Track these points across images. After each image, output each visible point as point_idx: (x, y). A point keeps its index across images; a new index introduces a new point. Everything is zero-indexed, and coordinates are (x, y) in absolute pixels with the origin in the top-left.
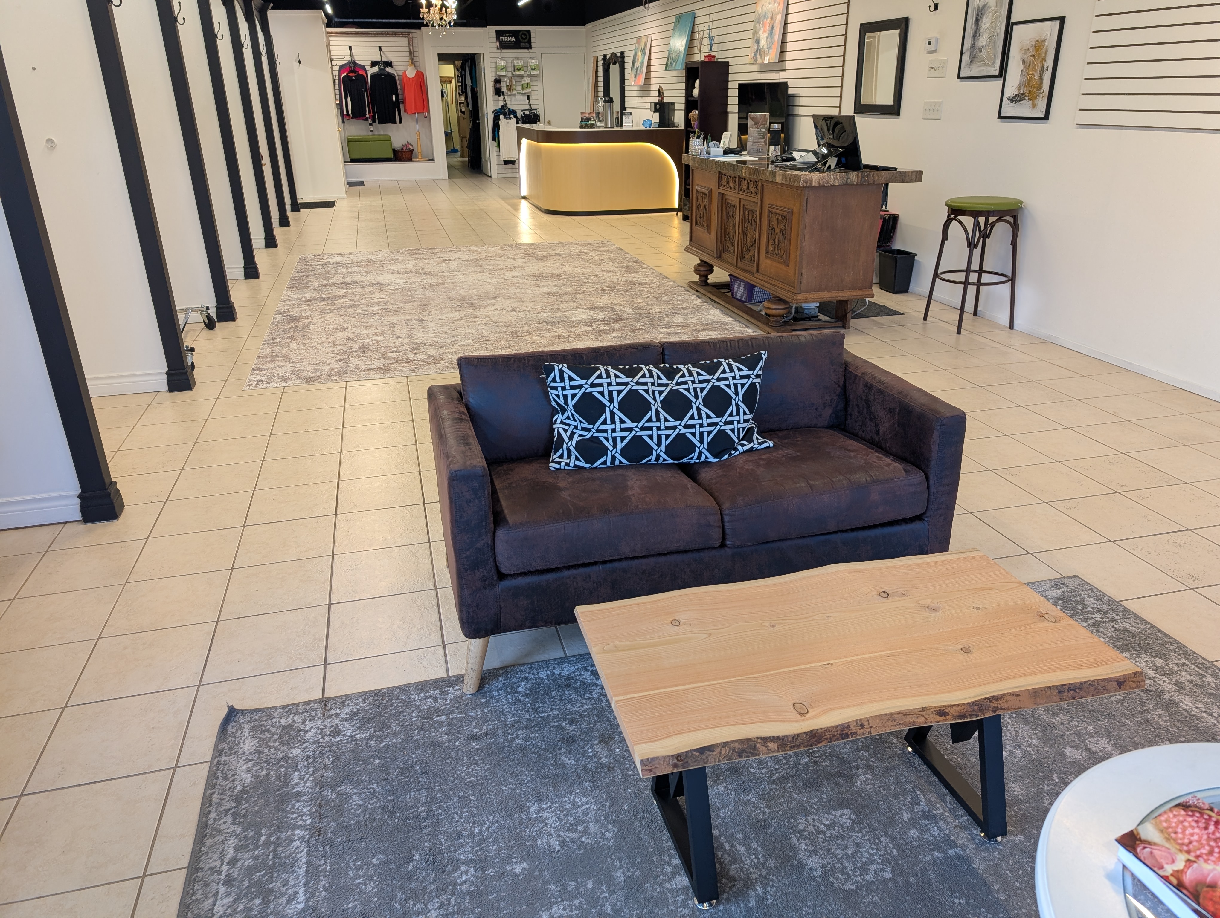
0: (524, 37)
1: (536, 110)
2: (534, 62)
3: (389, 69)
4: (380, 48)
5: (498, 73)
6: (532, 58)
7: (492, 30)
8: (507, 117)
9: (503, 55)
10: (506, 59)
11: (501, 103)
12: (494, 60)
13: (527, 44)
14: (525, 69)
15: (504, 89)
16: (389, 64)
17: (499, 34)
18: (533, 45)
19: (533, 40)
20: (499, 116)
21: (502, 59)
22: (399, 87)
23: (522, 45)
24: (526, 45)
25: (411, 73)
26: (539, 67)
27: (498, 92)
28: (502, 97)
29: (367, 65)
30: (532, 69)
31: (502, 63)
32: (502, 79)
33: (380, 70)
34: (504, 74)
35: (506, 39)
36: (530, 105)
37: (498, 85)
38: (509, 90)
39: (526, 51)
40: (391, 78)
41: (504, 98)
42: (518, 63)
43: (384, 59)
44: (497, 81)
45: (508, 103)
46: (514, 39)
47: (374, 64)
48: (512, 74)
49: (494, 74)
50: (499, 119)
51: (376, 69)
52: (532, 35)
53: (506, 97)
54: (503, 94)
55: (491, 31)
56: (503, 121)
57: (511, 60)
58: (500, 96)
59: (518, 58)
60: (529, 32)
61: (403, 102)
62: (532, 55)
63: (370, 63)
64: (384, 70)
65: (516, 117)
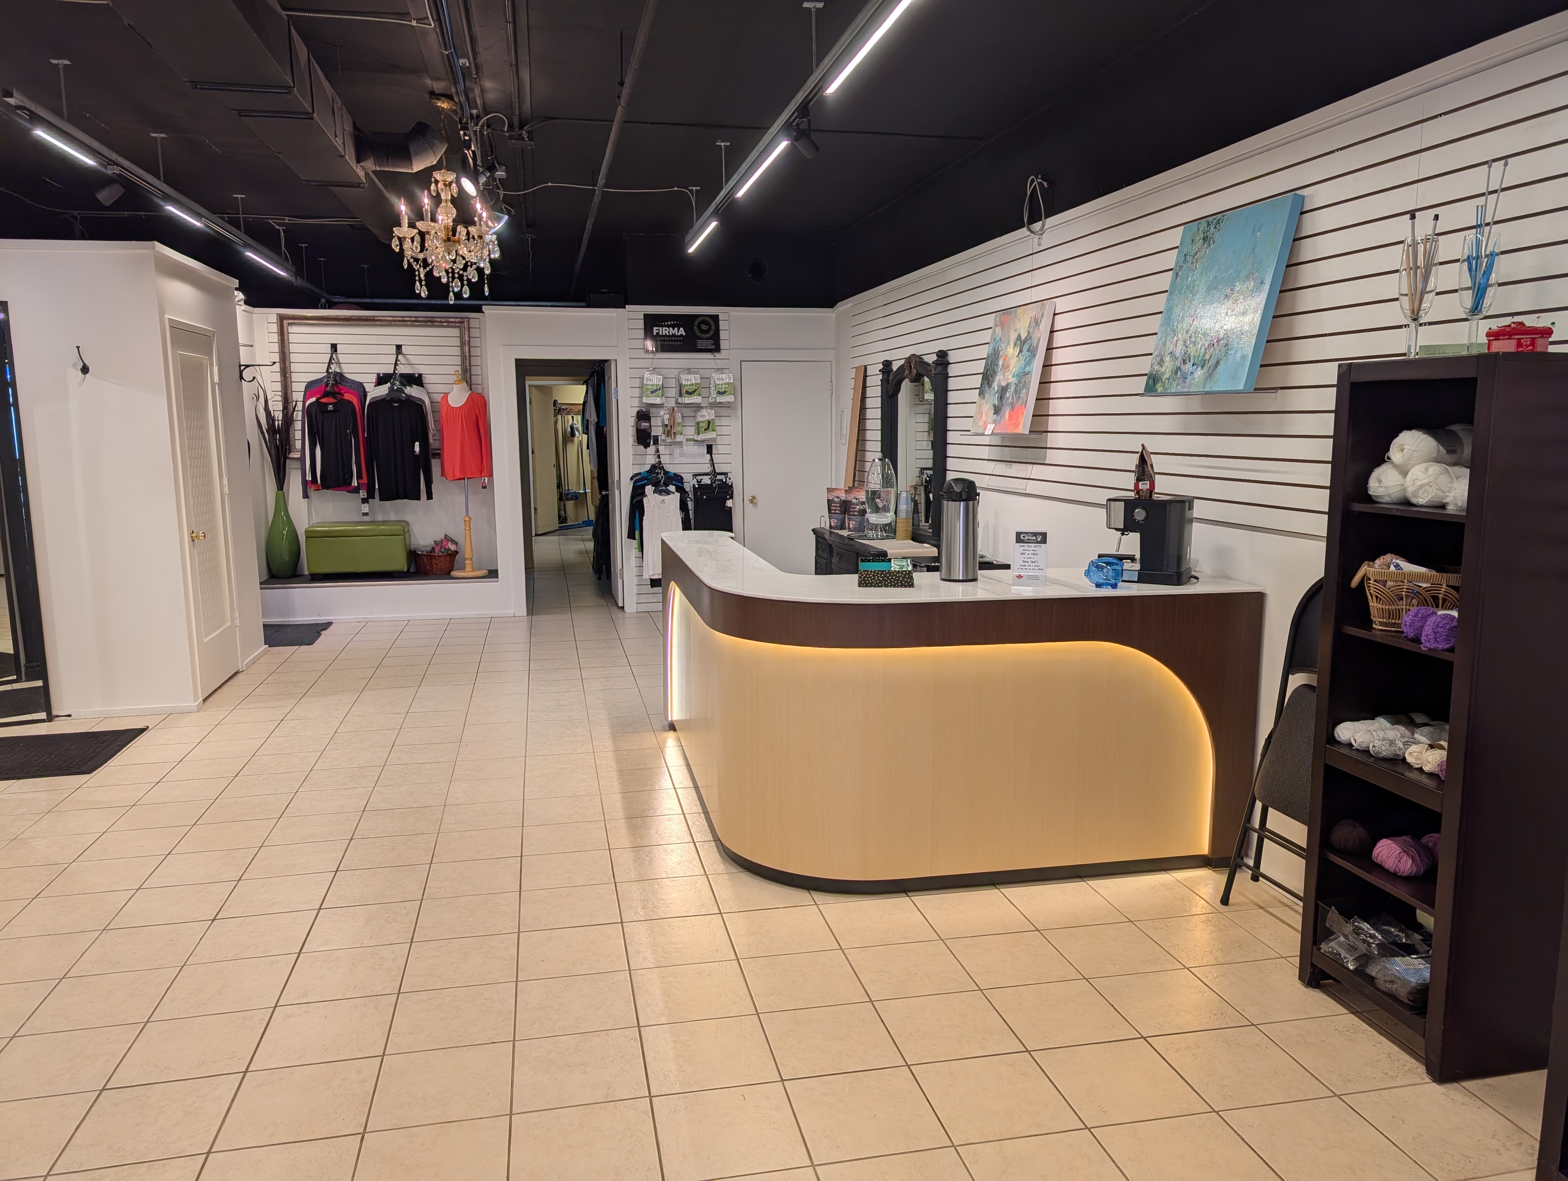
0: (704, 327)
1: (725, 474)
2: (724, 379)
3: (412, 391)
4: (399, 348)
5: (645, 400)
6: (720, 370)
7: (636, 313)
8: (661, 488)
9: (657, 363)
10: (663, 371)
11: (651, 460)
12: (638, 373)
13: (712, 341)
14: (705, 392)
15: (657, 431)
16: (416, 380)
17: (651, 321)
18: (723, 344)
19: (723, 335)
20: (643, 487)
21: (654, 370)
22: (431, 425)
23: (701, 344)
24: (709, 344)
25: (458, 398)
26: (737, 388)
27: (644, 438)
28: (652, 449)
29: (368, 382)
30: (719, 393)
31: (656, 380)
32: (652, 410)
33: (391, 389)
34: (658, 401)
35: (664, 331)
36: (713, 465)
37: (645, 425)
38: (668, 434)
39: (709, 355)
40: (415, 407)
41: (658, 451)
42: (690, 380)
43: (402, 369)
44: (643, 416)
45: (665, 459)
46: (682, 331)
47: (381, 380)
48: (677, 403)
49: (636, 403)
50: (643, 494)
51: (384, 390)
52: (722, 325)
53: (662, 449)
54: (656, 442)
55: (632, 315)
56: (651, 499)
57: (674, 373)
58: (646, 446)
59: (689, 371)
60: (715, 318)
61: (438, 455)
62: (720, 364)
63: (373, 378)
64: (401, 391)
65: (680, 489)
